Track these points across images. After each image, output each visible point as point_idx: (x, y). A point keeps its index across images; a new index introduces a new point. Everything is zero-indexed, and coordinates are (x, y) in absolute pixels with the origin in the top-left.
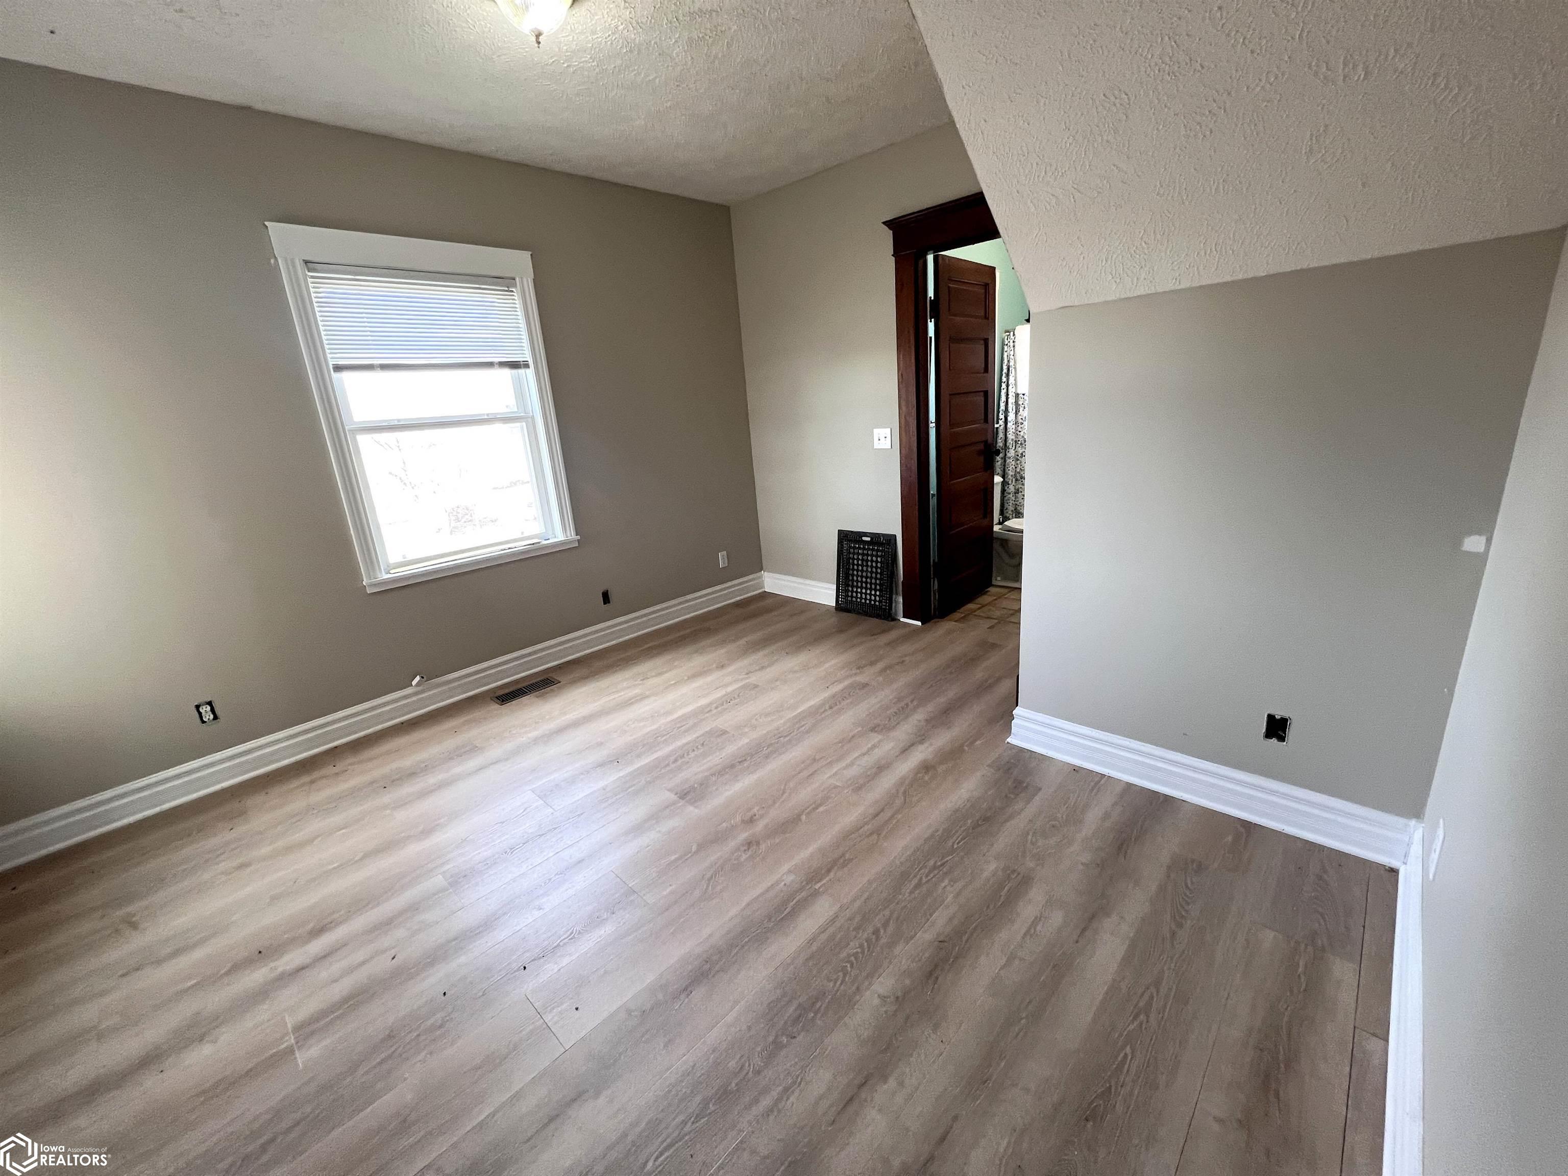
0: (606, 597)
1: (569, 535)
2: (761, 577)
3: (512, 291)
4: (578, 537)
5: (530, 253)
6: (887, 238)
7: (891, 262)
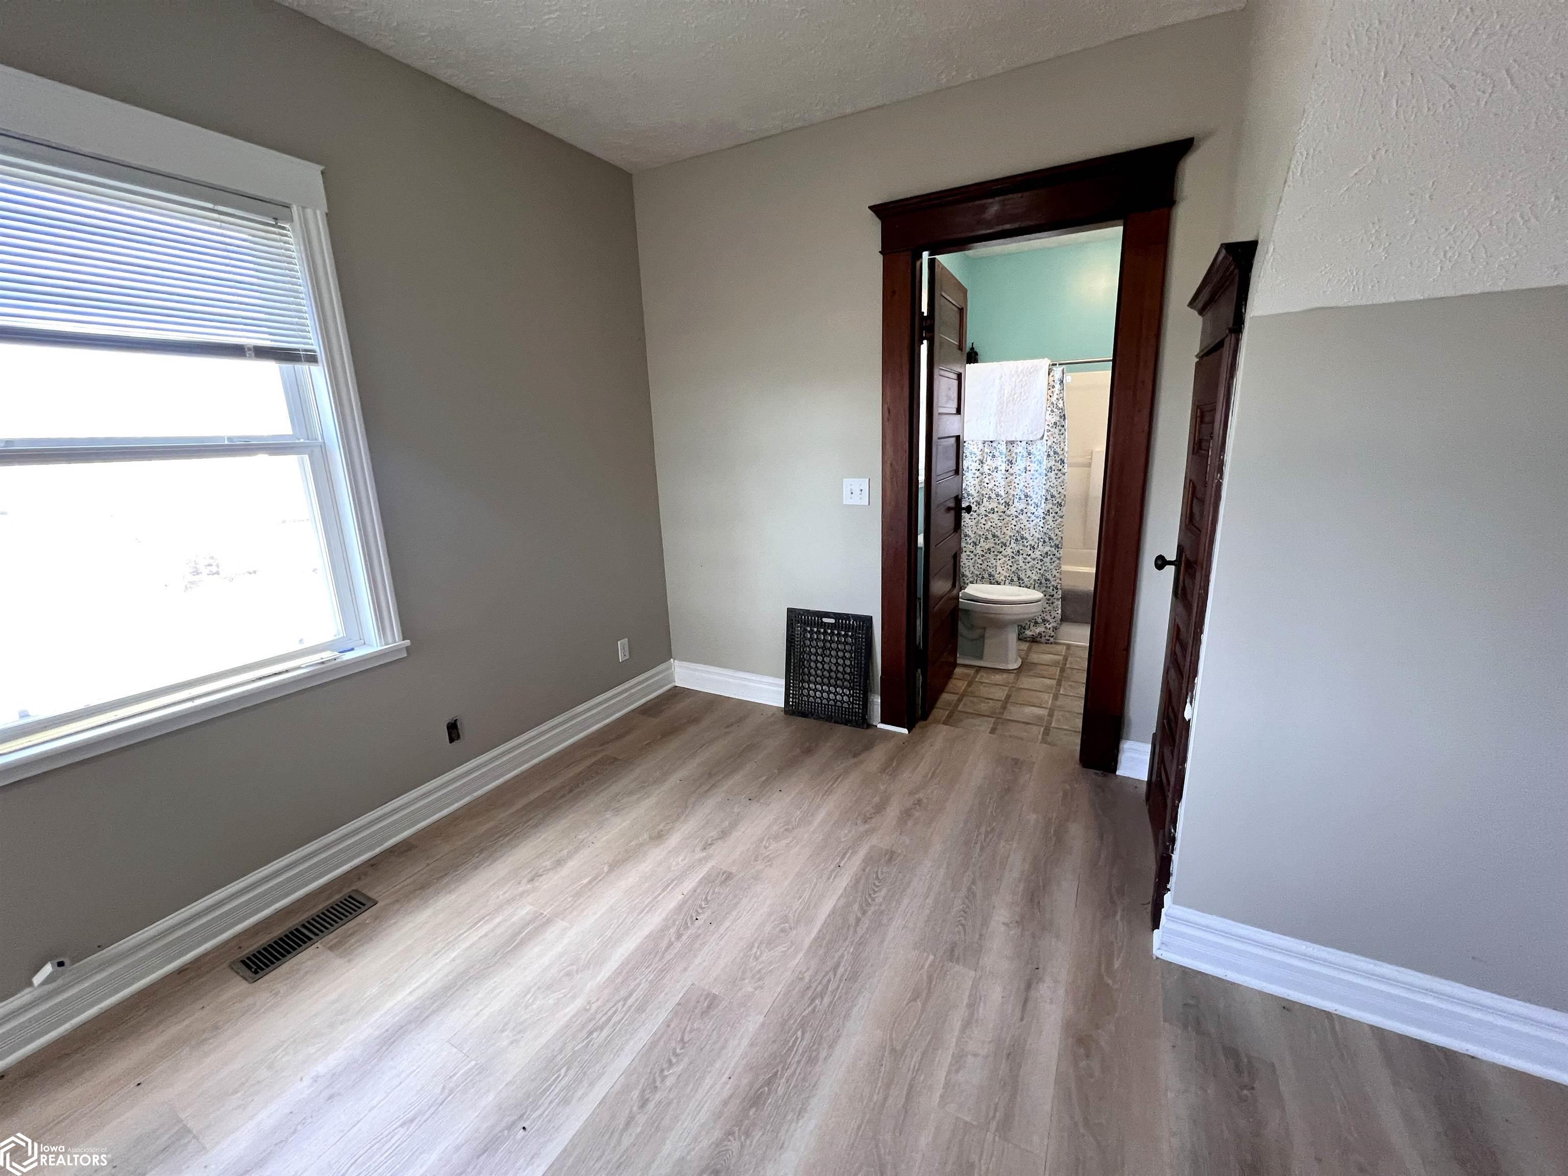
0: (453, 731)
1: (390, 639)
2: (669, 668)
3: (284, 228)
4: (407, 642)
5: (322, 168)
6: (873, 229)
7: (878, 261)
